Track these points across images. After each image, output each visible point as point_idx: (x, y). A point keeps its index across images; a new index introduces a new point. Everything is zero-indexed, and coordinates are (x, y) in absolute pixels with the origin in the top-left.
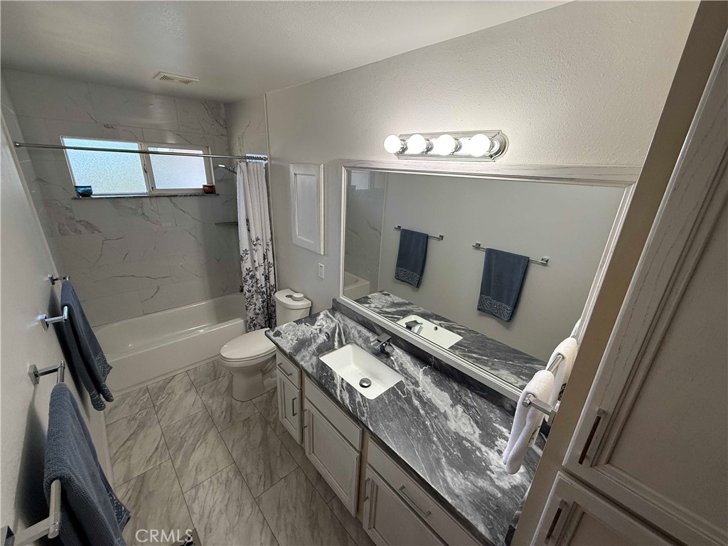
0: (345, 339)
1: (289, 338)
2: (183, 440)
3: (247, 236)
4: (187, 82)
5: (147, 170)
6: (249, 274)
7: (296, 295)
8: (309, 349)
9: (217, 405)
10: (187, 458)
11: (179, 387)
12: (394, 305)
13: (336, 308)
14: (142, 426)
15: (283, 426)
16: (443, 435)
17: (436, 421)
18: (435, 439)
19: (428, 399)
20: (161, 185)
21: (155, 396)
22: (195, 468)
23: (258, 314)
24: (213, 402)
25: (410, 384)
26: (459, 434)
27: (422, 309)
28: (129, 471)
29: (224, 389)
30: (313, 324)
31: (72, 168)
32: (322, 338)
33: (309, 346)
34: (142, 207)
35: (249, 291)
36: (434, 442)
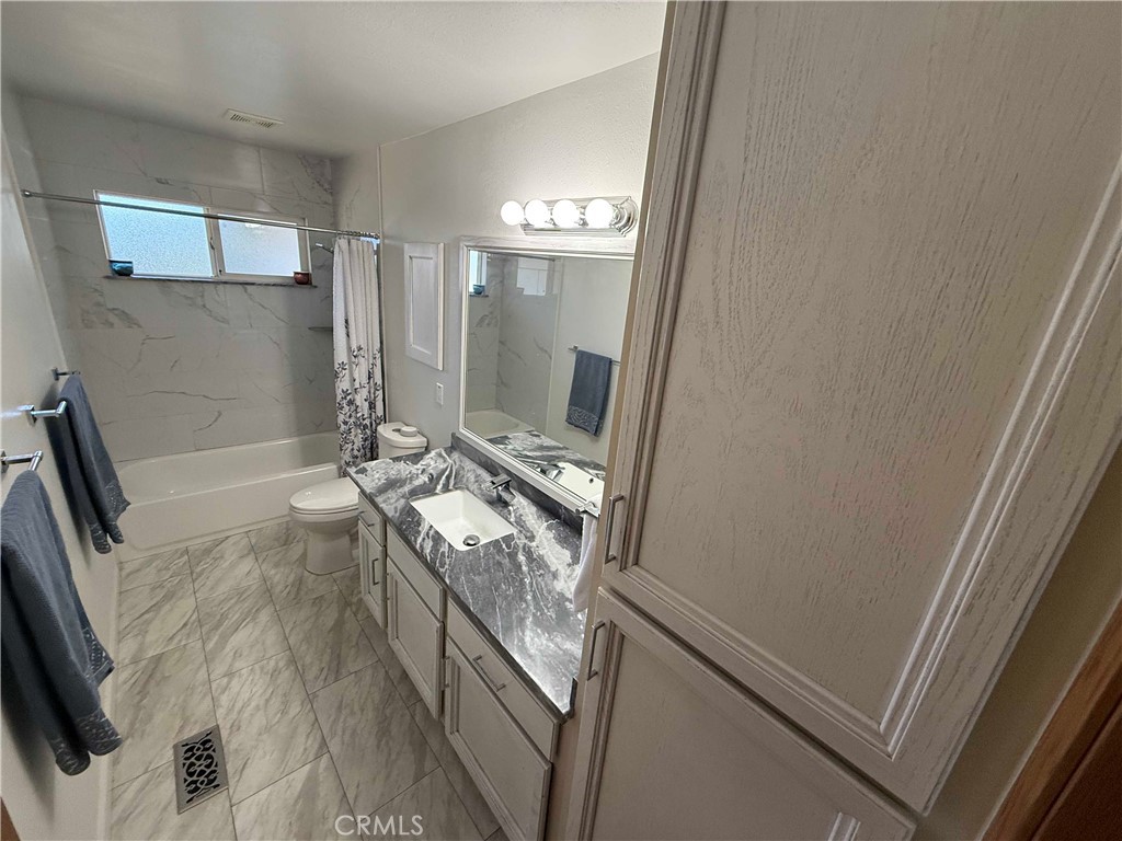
0: (453, 481)
1: (377, 476)
2: (224, 617)
3: (345, 343)
4: (269, 125)
5: (215, 246)
6: (345, 398)
7: (405, 429)
8: (400, 490)
9: (280, 577)
10: (224, 639)
11: (230, 552)
12: (542, 448)
13: (456, 445)
14: (169, 597)
15: (368, 610)
16: (542, 594)
17: (539, 579)
18: (529, 597)
19: (539, 556)
20: (233, 268)
21: (195, 561)
22: (232, 654)
23: (357, 457)
24: (276, 574)
25: (522, 537)
26: (563, 595)
27: (579, 456)
28: (141, 649)
29: (295, 557)
30: (416, 464)
31: (108, 235)
32: (424, 478)
33: (401, 486)
34: (202, 296)
35: (345, 423)
36: (526, 601)
